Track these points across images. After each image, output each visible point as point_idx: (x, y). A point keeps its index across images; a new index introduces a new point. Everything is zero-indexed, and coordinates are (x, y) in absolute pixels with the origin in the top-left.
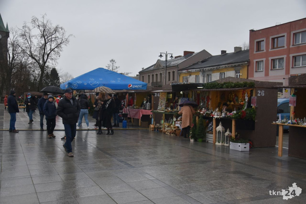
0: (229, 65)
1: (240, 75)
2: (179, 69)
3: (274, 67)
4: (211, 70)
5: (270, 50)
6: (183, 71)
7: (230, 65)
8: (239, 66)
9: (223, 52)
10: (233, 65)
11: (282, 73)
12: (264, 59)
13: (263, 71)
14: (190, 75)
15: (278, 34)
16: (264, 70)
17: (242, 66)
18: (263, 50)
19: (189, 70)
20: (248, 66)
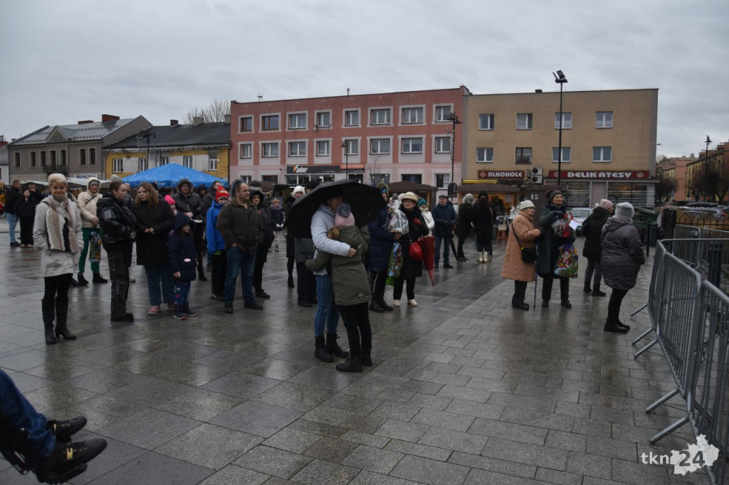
0: (200, 146)
1: (216, 161)
2: (105, 145)
3: (265, 153)
4: (168, 151)
5: (260, 131)
6: (114, 150)
7: (202, 146)
8: (215, 148)
9: (174, 122)
10: (207, 146)
11: (277, 162)
12: (252, 143)
13: (250, 158)
14: (129, 157)
15: (270, 112)
16: (252, 156)
17: (221, 149)
18: (251, 130)
19: (127, 149)
20: (229, 150)
